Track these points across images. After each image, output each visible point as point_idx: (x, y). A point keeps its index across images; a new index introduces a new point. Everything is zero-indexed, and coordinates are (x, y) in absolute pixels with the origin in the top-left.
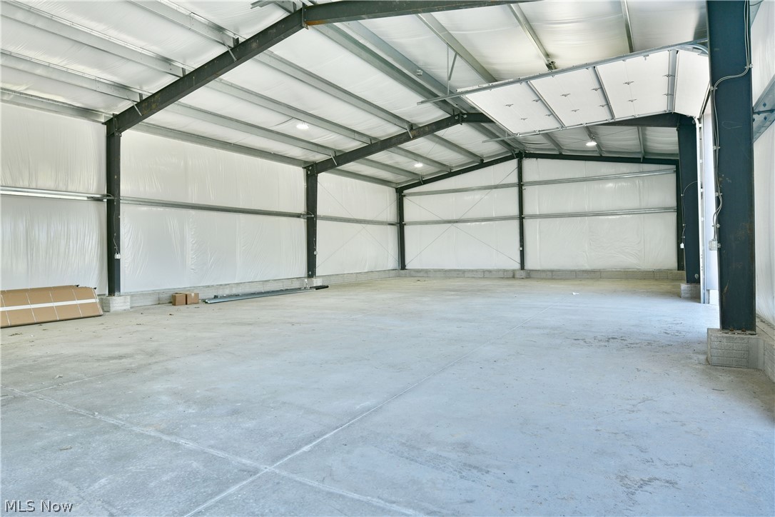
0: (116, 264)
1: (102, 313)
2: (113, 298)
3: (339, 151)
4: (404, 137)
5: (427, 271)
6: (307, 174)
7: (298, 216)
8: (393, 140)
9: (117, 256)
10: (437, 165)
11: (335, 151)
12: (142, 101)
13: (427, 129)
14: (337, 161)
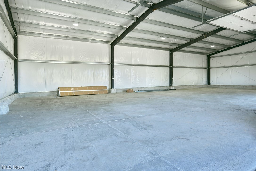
0: (113, 81)
1: (108, 93)
2: (112, 89)
3: (180, 44)
4: (202, 37)
6: (170, 53)
7: (167, 66)
8: (198, 39)
9: (113, 79)
11: (179, 45)
12: (118, 37)
13: (210, 33)
14: (179, 48)
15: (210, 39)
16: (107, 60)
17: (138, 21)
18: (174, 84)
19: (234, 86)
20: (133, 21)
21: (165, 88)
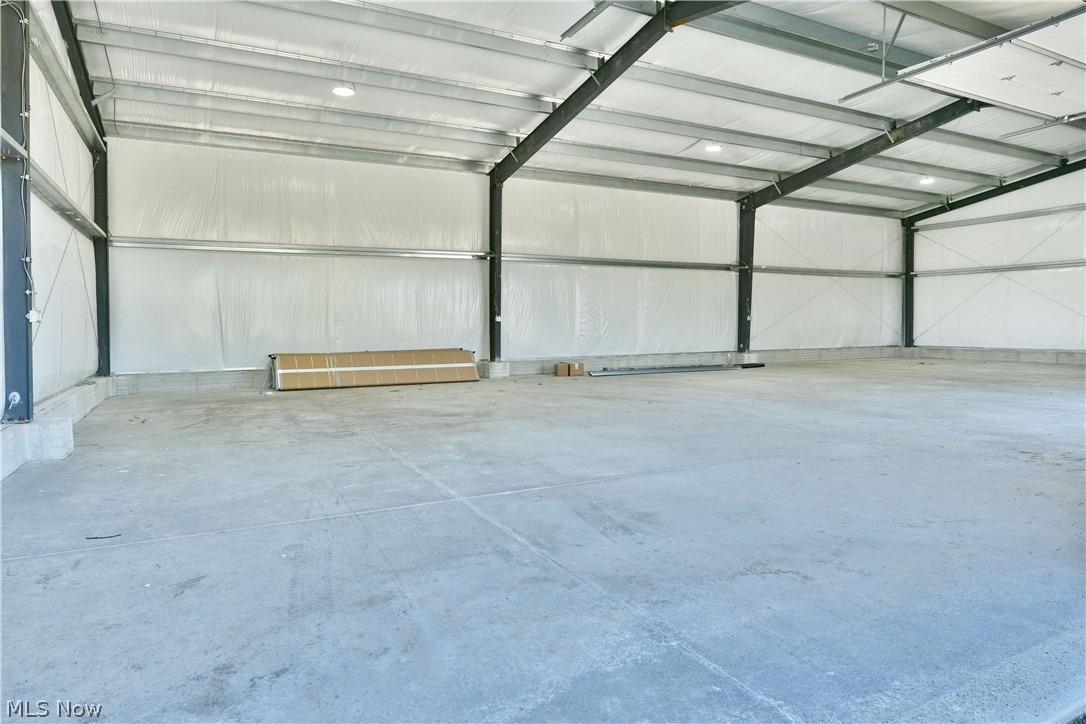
0: (496, 327)
1: (478, 378)
2: (494, 363)
3: (786, 173)
4: (882, 142)
5: (949, 350)
6: (741, 210)
7: (727, 268)
8: (864, 149)
9: (498, 319)
10: (969, 177)
11: (780, 174)
12: (520, 145)
13: (918, 125)
14: (784, 187)
15: (914, 148)
16: (475, 239)
17: (607, 72)
18: (755, 343)
19: (1018, 352)
20: (585, 76)
21: (719, 360)
